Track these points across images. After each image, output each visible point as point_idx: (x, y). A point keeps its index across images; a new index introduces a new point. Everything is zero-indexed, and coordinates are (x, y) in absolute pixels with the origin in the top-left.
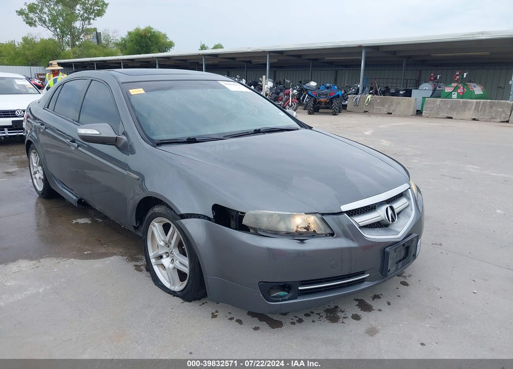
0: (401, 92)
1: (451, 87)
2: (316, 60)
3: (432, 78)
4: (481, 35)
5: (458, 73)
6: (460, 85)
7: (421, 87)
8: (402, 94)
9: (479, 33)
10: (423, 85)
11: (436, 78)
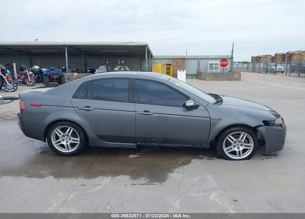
0: (88, 71)
1: (117, 68)
2: (20, 51)
3: (104, 63)
4: (130, 43)
5: (119, 61)
6: (121, 67)
7: (99, 68)
8: (88, 72)
9: (130, 42)
10: (100, 67)
11: (106, 63)
